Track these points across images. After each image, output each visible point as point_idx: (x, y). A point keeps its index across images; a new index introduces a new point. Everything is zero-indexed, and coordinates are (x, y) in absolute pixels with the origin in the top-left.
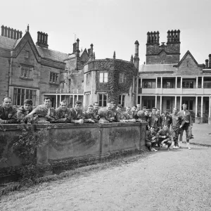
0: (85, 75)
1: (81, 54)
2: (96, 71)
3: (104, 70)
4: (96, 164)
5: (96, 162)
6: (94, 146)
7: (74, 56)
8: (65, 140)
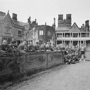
0: (33, 32)
1: (31, 23)
2: (38, 30)
3: (41, 30)
4: (45, 70)
5: (45, 69)
6: (44, 62)
7: (28, 24)
8: (32, 60)
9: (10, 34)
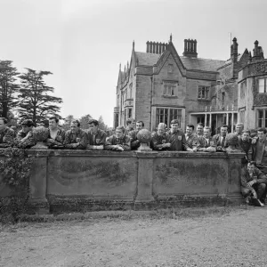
0: (240, 85)
1: (239, 58)
2: (254, 77)
3: (265, 74)
5: (125, 207)
6: (125, 184)
7: (230, 62)
9: (176, 97)
